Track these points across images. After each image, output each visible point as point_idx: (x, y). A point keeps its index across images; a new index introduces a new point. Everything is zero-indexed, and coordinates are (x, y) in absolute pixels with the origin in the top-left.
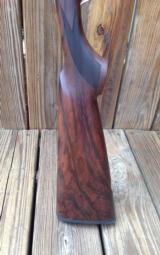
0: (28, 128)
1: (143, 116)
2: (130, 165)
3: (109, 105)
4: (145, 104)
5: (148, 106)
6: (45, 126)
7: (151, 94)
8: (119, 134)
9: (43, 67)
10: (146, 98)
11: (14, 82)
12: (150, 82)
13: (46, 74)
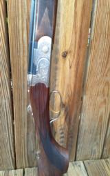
3: (71, 146)
4: (95, 143)
5: (97, 144)
6: (28, 166)
7: (99, 137)
9: (26, 129)
10: (95, 140)
11: (6, 141)
12: (97, 129)
13: (28, 134)
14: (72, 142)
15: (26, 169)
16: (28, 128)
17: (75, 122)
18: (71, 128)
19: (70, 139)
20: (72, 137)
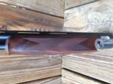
14: (46, 20)
15: (63, 67)
16: (25, 68)
17: (25, 15)
18: (32, 19)
19: (43, 22)
20: (42, 20)
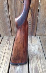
0: (12, 36)
1: (44, 32)
2: (39, 46)
8: (37, 37)
